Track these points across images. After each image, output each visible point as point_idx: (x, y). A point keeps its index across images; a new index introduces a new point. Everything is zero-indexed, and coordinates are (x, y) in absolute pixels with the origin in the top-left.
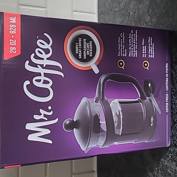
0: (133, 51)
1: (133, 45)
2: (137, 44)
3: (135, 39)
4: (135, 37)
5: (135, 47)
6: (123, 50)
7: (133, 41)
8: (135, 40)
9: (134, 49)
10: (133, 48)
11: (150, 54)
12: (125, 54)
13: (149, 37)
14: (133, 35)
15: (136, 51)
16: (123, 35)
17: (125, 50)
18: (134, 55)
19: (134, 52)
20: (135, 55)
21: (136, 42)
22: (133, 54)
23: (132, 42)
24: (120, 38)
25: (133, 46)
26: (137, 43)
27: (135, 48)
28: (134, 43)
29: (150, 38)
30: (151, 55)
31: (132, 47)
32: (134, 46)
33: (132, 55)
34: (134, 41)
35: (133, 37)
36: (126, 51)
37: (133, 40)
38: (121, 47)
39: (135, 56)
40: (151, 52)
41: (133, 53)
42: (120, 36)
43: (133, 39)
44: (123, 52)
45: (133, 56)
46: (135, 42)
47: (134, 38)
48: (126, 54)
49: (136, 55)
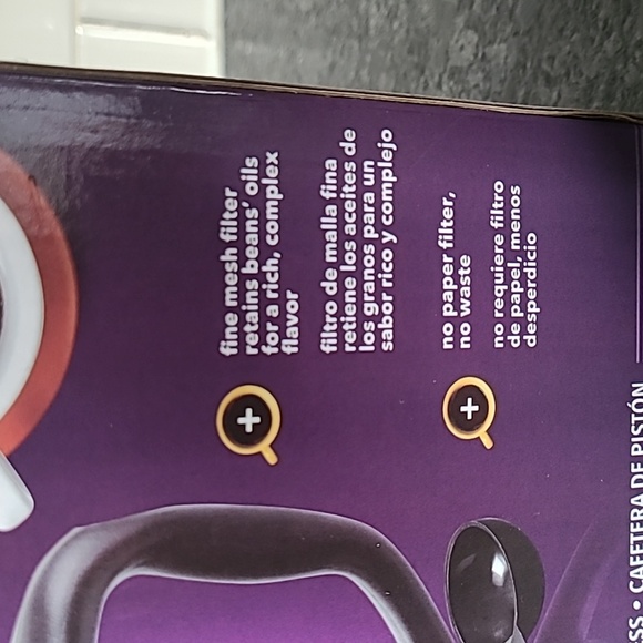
0: (360, 303)
1: (360, 254)
2: (390, 245)
3: (378, 203)
4: (377, 189)
5: (378, 269)
6: (263, 301)
7: (360, 224)
8: (378, 214)
9: (369, 287)
10: (361, 282)
11: (508, 321)
12: (282, 335)
13: (499, 186)
14: (359, 173)
15: (380, 302)
16: (262, 174)
17: (282, 302)
18: (369, 338)
19: (371, 308)
20: (378, 332)
21: (387, 228)
22: (360, 331)
23: (350, 229)
24: (242, 196)
25: (359, 264)
26: (389, 237)
27: (378, 282)
28: (370, 241)
29: (507, 195)
30: (515, 328)
31: (350, 274)
32: (369, 261)
33: (350, 338)
34: (369, 218)
35: (361, 189)
36: (293, 306)
37: (360, 212)
38: (243, 278)
39: (379, 341)
40: (516, 298)
41: (361, 318)
42: (240, 187)
43: (359, 201)
44: (264, 319)
45: (359, 342)
46: (379, 227)
47: (369, 197)
48: (293, 332)
49: (388, 334)
